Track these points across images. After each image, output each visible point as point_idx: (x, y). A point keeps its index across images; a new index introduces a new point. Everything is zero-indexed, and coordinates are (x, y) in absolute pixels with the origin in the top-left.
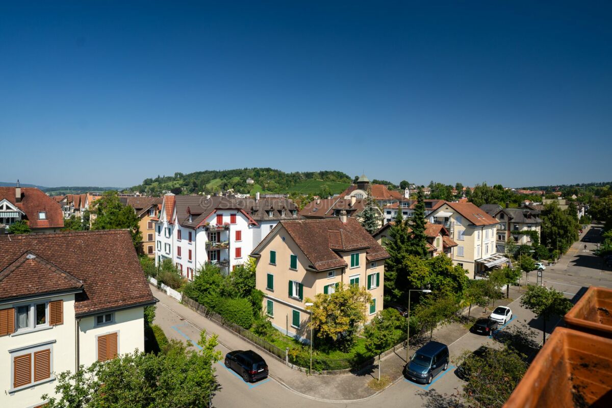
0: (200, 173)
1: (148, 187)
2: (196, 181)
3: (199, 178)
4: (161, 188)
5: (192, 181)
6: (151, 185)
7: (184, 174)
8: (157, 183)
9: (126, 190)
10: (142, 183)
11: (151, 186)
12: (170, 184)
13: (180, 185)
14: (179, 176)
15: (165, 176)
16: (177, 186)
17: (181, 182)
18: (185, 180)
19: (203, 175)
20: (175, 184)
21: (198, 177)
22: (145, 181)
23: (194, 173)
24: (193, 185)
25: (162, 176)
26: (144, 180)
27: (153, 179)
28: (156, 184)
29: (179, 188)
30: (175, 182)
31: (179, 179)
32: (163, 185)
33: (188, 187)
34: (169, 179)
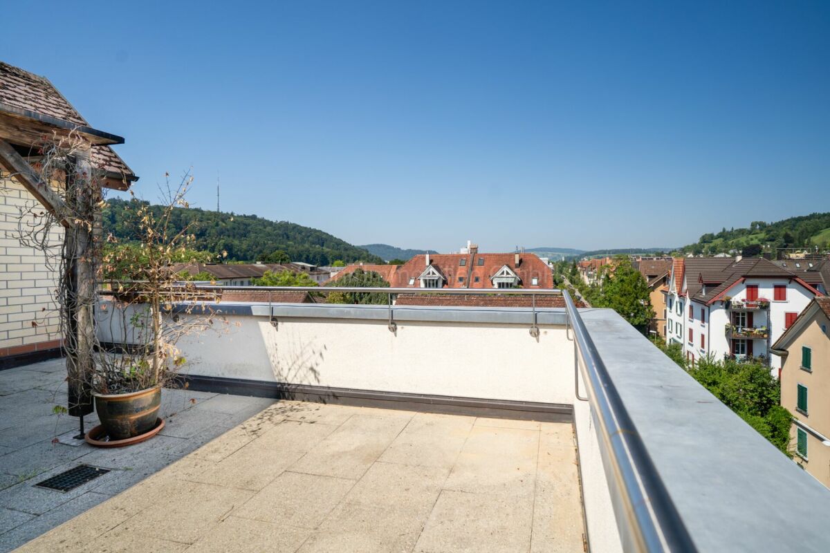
0: (800, 219)
1: (706, 245)
2: (789, 232)
3: (796, 228)
4: (726, 247)
5: (783, 232)
6: (711, 242)
7: (768, 222)
8: (722, 239)
9: (676, 251)
10: (697, 241)
11: (712, 245)
12: (743, 240)
13: (759, 240)
14: (758, 227)
15: (735, 229)
16: (755, 242)
17: (762, 235)
18: (768, 232)
19: (806, 222)
20: (752, 239)
21: (794, 226)
22: (703, 237)
23: (788, 220)
24: (783, 240)
25: (729, 229)
26: (701, 236)
27: (715, 234)
28: (719, 241)
29: (758, 246)
30: (751, 236)
31: (758, 231)
32: (730, 242)
33: (774, 243)
34: (742, 232)
